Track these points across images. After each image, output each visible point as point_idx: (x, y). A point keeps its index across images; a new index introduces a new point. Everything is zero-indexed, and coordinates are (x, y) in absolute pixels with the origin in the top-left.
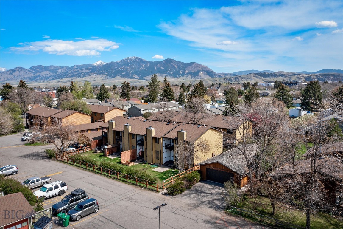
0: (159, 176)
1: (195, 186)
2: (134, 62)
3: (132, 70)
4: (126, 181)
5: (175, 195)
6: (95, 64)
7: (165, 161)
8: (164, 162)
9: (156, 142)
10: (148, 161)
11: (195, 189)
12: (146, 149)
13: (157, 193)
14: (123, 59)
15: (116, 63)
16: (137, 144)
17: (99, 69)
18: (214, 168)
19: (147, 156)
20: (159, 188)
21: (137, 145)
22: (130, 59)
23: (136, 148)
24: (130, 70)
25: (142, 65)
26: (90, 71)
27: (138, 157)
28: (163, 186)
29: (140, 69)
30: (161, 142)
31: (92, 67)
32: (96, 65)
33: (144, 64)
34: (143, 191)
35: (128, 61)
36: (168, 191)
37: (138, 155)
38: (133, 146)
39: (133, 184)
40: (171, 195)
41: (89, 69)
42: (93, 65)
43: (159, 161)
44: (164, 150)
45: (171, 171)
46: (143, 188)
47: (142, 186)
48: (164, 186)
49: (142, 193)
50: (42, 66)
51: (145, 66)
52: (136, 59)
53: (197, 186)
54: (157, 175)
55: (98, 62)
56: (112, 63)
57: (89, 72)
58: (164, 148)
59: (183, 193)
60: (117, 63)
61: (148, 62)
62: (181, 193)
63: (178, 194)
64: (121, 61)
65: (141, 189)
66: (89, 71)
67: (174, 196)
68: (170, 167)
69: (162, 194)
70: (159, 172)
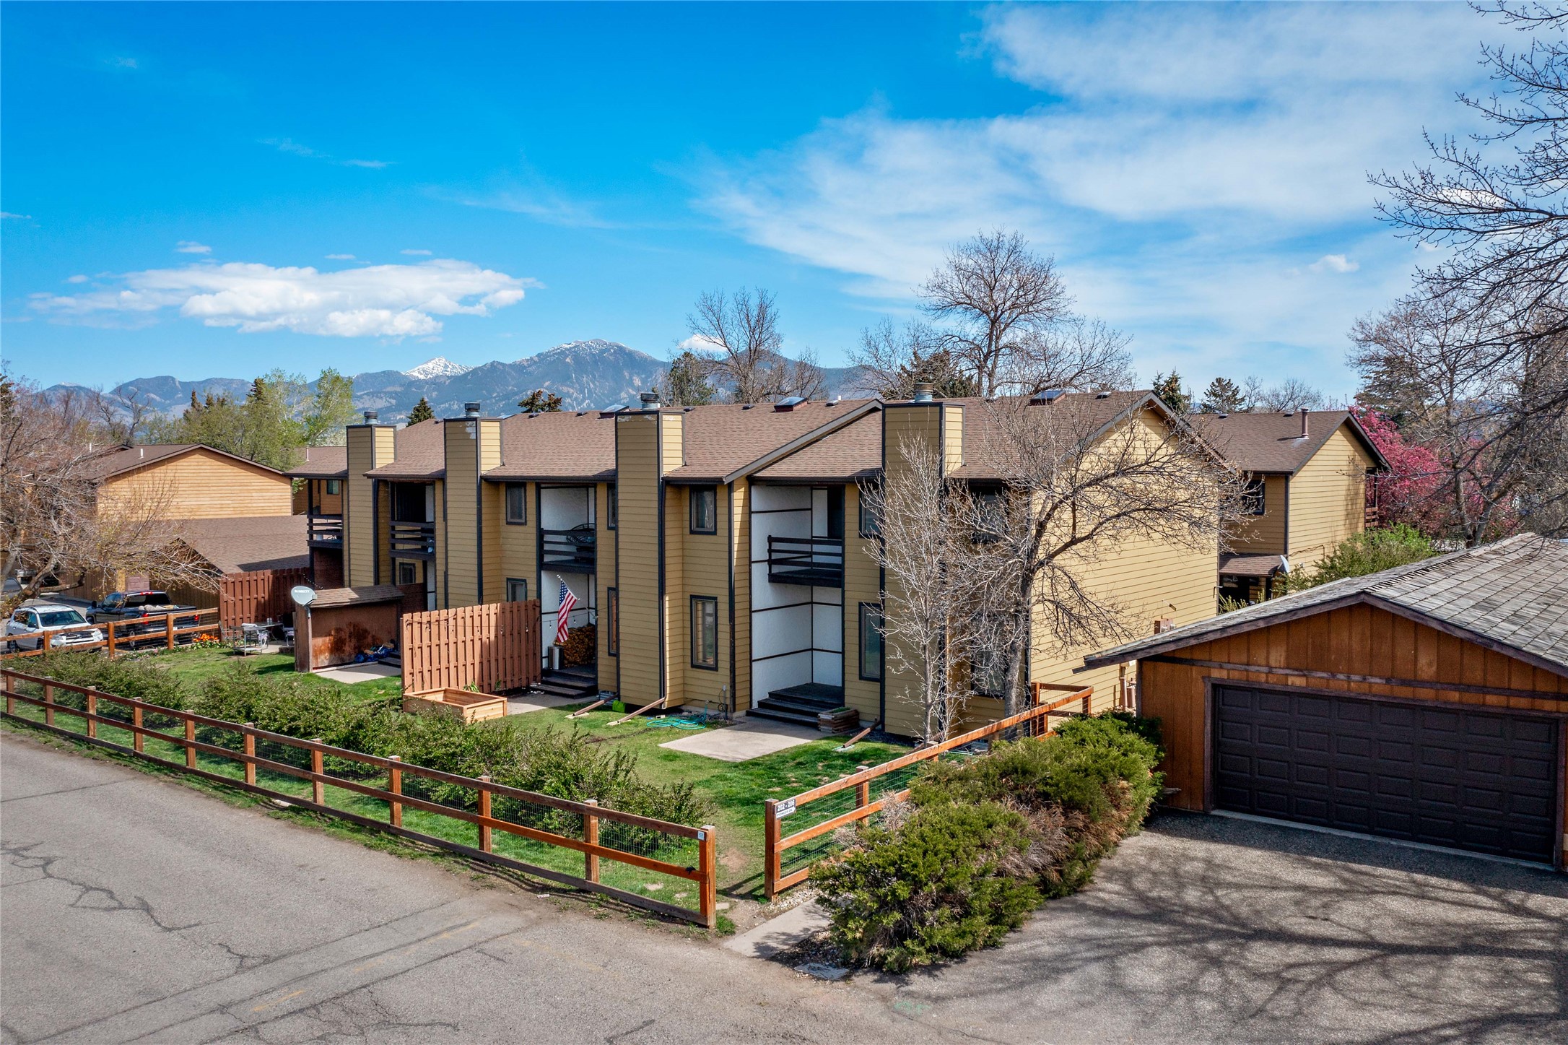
0: (721, 786)
1: (1116, 863)
2: (596, 362)
3: (583, 400)
4: (388, 829)
5: (931, 970)
6: (416, 374)
7: (764, 682)
8: (760, 693)
9: (698, 529)
10: (629, 691)
11: (1142, 898)
12: (614, 591)
13: (702, 940)
14: (544, 350)
15: (513, 366)
16: (542, 566)
17: (434, 394)
18: (1303, 671)
19: (617, 655)
20: (726, 893)
21: (545, 577)
22: (575, 352)
23: (532, 596)
24: (576, 399)
25: (631, 379)
26: (394, 402)
27: (548, 672)
28: (770, 872)
29: (623, 395)
30: (737, 518)
31: (401, 385)
32: (422, 377)
33: (638, 374)
34: (537, 922)
35: (568, 360)
36: (844, 918)
37: (550, 650)
38: (515, 584)
39: (449, 850)
40: (878, 966)
41: (390, 395)
42: (405, 377)
43: (713, 685)
44: (763, 593)
45: (825, 755)
46: (545, 889)
47: (546, 867)
48: (778, 871)
49: (524, 941)
50: (173, 379)
51: (644, 381)
52: (602, 352)
53: (1145, 869)
54: (707, 784)
55: (431, 365)
56: (494, 367)
57: (389, 409)
58: (760, 573)
59: (1013, 946)
60: (518, 368)
61: (655, 363)
62: (991, 944)
63: (959, 956)
64: (536, 359)
65: (522, 896)
66: (387, 404)
67: (919, 982)
68: (814, 726)
69: (767, 954)
70: (718, 763)
